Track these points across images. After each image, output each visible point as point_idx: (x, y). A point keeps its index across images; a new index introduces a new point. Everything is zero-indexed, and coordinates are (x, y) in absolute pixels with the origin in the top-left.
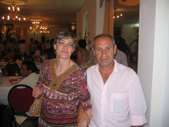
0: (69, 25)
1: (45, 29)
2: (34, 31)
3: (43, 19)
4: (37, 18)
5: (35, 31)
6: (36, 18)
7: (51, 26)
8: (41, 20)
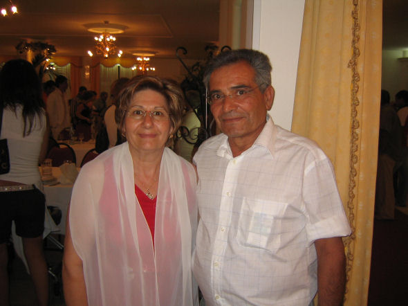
0: (207, 48)
1: (143, 61)
2: (119, 67)
3: (128, 28)
4: (106, 24)
5: (121, 68)
6: (103, 22)
7: (161, 53)
8: (120, 32)
